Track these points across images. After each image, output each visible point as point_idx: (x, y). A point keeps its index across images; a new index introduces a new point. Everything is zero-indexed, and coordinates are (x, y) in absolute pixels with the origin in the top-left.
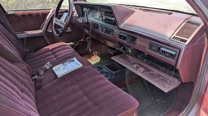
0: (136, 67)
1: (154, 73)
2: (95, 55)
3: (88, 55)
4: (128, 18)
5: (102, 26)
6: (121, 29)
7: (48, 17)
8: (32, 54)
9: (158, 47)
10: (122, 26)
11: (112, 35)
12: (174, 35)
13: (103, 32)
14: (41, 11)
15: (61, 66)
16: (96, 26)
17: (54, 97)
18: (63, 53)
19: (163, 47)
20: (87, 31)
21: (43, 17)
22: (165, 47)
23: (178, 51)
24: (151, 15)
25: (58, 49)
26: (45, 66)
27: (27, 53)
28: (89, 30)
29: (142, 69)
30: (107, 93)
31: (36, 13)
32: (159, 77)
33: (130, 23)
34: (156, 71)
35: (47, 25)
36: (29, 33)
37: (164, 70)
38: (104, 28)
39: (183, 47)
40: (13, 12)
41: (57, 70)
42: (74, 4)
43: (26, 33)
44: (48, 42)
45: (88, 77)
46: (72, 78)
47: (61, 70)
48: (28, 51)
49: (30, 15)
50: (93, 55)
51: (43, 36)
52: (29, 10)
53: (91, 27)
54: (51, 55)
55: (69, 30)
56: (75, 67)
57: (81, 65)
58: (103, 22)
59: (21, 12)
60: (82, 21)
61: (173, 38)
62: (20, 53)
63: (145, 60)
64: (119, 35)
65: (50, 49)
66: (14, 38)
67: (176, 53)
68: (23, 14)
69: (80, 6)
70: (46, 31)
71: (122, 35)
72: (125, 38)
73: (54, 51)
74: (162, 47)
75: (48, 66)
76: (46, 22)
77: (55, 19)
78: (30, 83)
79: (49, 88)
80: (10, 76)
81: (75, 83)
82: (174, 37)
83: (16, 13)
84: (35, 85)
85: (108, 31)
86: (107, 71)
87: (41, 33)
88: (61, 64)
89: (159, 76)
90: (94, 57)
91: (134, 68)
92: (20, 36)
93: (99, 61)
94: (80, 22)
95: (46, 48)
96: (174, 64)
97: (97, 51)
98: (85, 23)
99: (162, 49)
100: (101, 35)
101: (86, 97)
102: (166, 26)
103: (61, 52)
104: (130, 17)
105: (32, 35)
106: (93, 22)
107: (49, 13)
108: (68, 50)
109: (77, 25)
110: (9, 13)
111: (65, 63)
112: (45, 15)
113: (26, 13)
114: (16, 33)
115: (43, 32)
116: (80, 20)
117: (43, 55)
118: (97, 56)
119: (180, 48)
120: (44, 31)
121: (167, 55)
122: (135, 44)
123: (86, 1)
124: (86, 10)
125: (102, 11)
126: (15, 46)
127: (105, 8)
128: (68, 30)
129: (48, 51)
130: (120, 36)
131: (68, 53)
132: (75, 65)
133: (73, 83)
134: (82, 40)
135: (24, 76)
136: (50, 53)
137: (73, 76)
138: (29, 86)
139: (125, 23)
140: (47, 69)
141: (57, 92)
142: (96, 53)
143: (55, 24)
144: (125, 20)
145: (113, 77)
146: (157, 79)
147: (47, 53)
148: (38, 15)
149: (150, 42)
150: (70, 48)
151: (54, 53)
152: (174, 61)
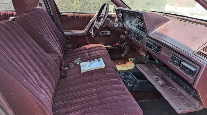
0: (156, 79)
1: (175, 90)
2: (130, 61)
3: (123, 60)
4: (160, 26)
5: (135, 32)
6: (150, 37)
7: (92, 20)
8: (73, 50)
9: (179, 60)
10: (151, 33)
11: (141, 41)
12: (200, 50)
13: (135, 39)
14: (87, 14)
15: (87, 63)
16: (130, 31)
17: (72, 87)
18: (97, 53)
19: (185, 61)
20: (122, 36)
21: (88, 20)
22: (187, 61)
23: (198, 68)
24: (185, 25)
25: (93, 49)
26: (76, 61)
27: (69, 48)
28: (124, 35)
29: (161, 82)
30: (117, 97)
31: (83, 16)
32: (178, 95)
33: (160, 32)
34: (178, 88)
35: (89, 27)
36: (74, 32)
37: (188, 89)
38: (136, 34)
39: (205, 65)
40: (66, 13)
41: (84, 66)
42: (116, 10)
43: (72, 31)
44: (88, 42)
45: (106, 78)
46: (92, 75)
47: (86, 67)
48: (71, 47)
49: (78, 17)
50: (129, 61)
51: (84, 36)
52: (78, 13)
53: (126, 32)
54: (86, 53)
55: (109, 34)
56: (98, 66)
57: (104, 66)
58: (136, 28)
59: (71, 14)
60: (117, 26)
61: (197, 53)
62: (63, 47)
63: (171, 74)
64: (147, 42)
65: (87, 48)
66: (61, 34)
67: (196, 70)
68: (73, 16)
69: (121, 12)
70: (88, 32)
71: (150, 43)
72: (151, 47)
73: (90, 50)
74: (183, 61)
75: (78, 62)
76: (89, 24)
77: (95, 21)
78: (56, 71)
79: (71, 79)
80: (39, 61)
81: (93, 81)
82: (199, 52)
83: (68, 14)
84: (61, 74)
85: (139, 38)
86: (132, 78)
87: (83, 34)
88: (88, 62)
89: (180, 94)
90: (129, 63)
91: (154, 79)
92: (67, 33)
93: (133, 68)
94: (116, 26)
95: (85, 46)
96: (191, 83)
97: (133, 57)
98: (121, 28)
99: (183, 63)
100: (132, 42)
101: (97, 95)
102: (194, 39)
103: (96, 52)
104: (162, 26)
105: (76, 34)
106: (128, 27)
107: (93, 16)
108: (102, 51)
109: (112, 29)
110: (62, 14)
111: (92, 62)
112: (90, 18)
113: (75, 15)
114: (64, 31)
115: (85, 33)
116: (116, 25)
117: (80, 52)
118: (132, 62)
119: (200, 65)
120: (86, 31)
121: (187, 71)
122: (159, 54)
123: (130, 8)
124: (121, 15)
125: (137, 18)
126: (60, 41)
127: (139, 15)
128: (107, 34)
129: (86, 49)
130: (148, 44)
131: (101, 54)
132: (99, 64)
133: (91, 80)
134: (117, 44)
135: (52, 64)
136: (86, 51)
137: (93, 74)
138: (54, 73)
139: (155, 32)
140: (77, 64)
141: (75, 85)
142: (132, 59)
143: (95, 26)
144: (155, 28)
145: (136, 86)
146: (174, 97)
147: (84, 51)
148: (84, 17)
149: (173, 54)
150: (104, 50)
151: (89, 52)
152: (192, 79)
